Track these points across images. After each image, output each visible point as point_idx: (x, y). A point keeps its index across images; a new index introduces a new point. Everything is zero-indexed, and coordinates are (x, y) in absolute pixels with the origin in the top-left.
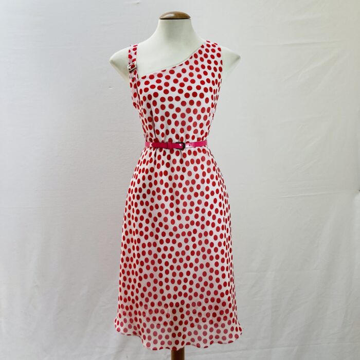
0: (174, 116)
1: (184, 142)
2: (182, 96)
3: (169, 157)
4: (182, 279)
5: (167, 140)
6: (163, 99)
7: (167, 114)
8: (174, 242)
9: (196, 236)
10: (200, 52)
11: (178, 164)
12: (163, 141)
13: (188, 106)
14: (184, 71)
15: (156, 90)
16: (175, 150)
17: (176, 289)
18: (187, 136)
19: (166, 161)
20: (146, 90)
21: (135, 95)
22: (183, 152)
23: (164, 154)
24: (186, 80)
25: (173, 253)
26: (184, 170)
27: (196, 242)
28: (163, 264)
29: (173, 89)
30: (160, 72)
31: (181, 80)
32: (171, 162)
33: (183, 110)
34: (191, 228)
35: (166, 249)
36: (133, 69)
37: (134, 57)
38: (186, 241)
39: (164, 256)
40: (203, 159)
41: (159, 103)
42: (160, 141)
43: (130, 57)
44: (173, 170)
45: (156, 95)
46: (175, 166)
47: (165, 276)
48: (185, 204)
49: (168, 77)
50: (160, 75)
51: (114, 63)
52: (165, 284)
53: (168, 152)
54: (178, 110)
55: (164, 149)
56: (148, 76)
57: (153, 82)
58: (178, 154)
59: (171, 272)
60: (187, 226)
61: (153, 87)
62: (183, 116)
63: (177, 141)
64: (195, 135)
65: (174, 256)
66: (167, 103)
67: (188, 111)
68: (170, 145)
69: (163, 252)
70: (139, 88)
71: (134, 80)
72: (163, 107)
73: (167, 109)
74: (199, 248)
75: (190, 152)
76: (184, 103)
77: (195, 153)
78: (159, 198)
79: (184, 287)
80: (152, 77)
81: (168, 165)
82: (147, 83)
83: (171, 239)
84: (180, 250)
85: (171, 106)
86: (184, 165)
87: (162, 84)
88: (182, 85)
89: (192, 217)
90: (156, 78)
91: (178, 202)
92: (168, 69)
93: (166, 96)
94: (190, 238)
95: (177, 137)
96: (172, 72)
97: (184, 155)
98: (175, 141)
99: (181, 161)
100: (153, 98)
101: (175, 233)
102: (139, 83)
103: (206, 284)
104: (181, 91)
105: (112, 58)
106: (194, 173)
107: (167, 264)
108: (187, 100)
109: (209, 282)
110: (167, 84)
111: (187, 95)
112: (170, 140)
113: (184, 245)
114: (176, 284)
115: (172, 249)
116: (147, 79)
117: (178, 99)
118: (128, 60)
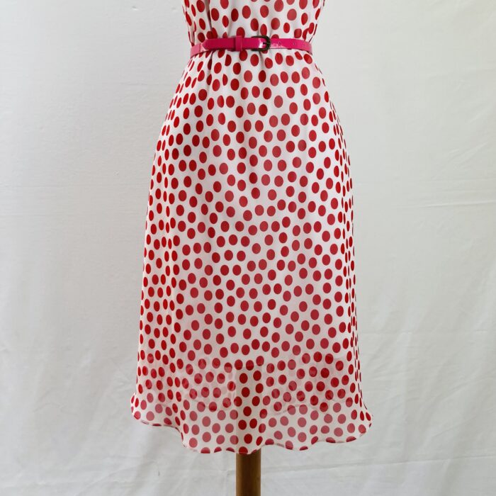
1: (268, 35)
3: (237, 69)
4: (260, 315)
5: (233, 33)
8: (245, 242)
9: (288, 231)
11: (255, 81)
12: (225, 35)
16: (250, 53)
17: (247, 334)
18: (275, 24)
19: (232, 76)
22: (265, 56)
23: (228, 61)
25: (243, 265)
26: (267, 94)
27: (289, 244)
28: (223, 286)
32: (241, 77)
34: (280, 216)
35: (229, 255)
38: (269, 240)
39: (225, 270)
40: (306, 73)
42: (220, 35)
44: (244, 94)
46: (249, 86)
47: (226, 309)
48: (268, 165)
52: (226, 325)
53: (235, 57)
55: (227, 52)
58: (255, 61)
59: (238, 301)
60: (271, 211)
63: (254, 34)
64: (290, 22)
65: (244, 270)
68: (240, 44)
69: (223, 261)
74: (293, 256)
75: (279, 58)
77: (290, 61)
78: (217, 151)
79: (264, 332)
81: (235, 85)
83: (240, 235)
84: (257, 258)
86: (267, 84)
89: (281, 193)
91: (254, 161)
94: (276, 236)
95: (255, 24)
97: (269, 63)
98: (250, 33)
99: (262, 76)
101: (247, 224)
103: (305, 325)
106: (287, 102)
107: (230, 285)
109: (312, 323)
112: (241, 31)
113: (265, 248)
114: (248, 325)
115: (241, 256)
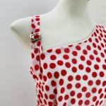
0: (80, 95)
2: (89, 75)
6: (70, 78)
7: (73, 93)
10: (97, 31)
13: (94, 85)
14: (89, 48)
15: (63, 67)
20: (53, 66)
21: (37, 67)
24: (92, 57)
29: (81, 67)
30: (66, 47)
31: (87, 57)
33: (89, 89)
36: (37, 39)
37: (37, 27)
41: (66, 82)
43: (33, 26)
45: (64, 73)
49: (75, 54)
50: (67, 50)
51: (14, 29)
54: (84, 89)
56: (54, 50)
57: (60, 57)
61: (60, 63)
62: (88, 95)
66: (74, 82)
67: (94, 90)
70: (43, 62)
71: (37, 51)
72: (69, 86)
73: (74, 88)
76: (90, 83)
80: (58, 51)
82: (53, 58)
85: (78, 86)
87: (69, 61)
88: (89, 63)
90: (63, 53)
92: (75, 45)
93: (74, 75)
96: (78, 48)
100: (61, 77)
102: (43, 56)
104: (88, 70)
105: (14, 24)
108: (94, 80)
110: (74, 61)
111: (94, 75)
116: (54, 53)
117: (85, 78)
118: (31, 29)
